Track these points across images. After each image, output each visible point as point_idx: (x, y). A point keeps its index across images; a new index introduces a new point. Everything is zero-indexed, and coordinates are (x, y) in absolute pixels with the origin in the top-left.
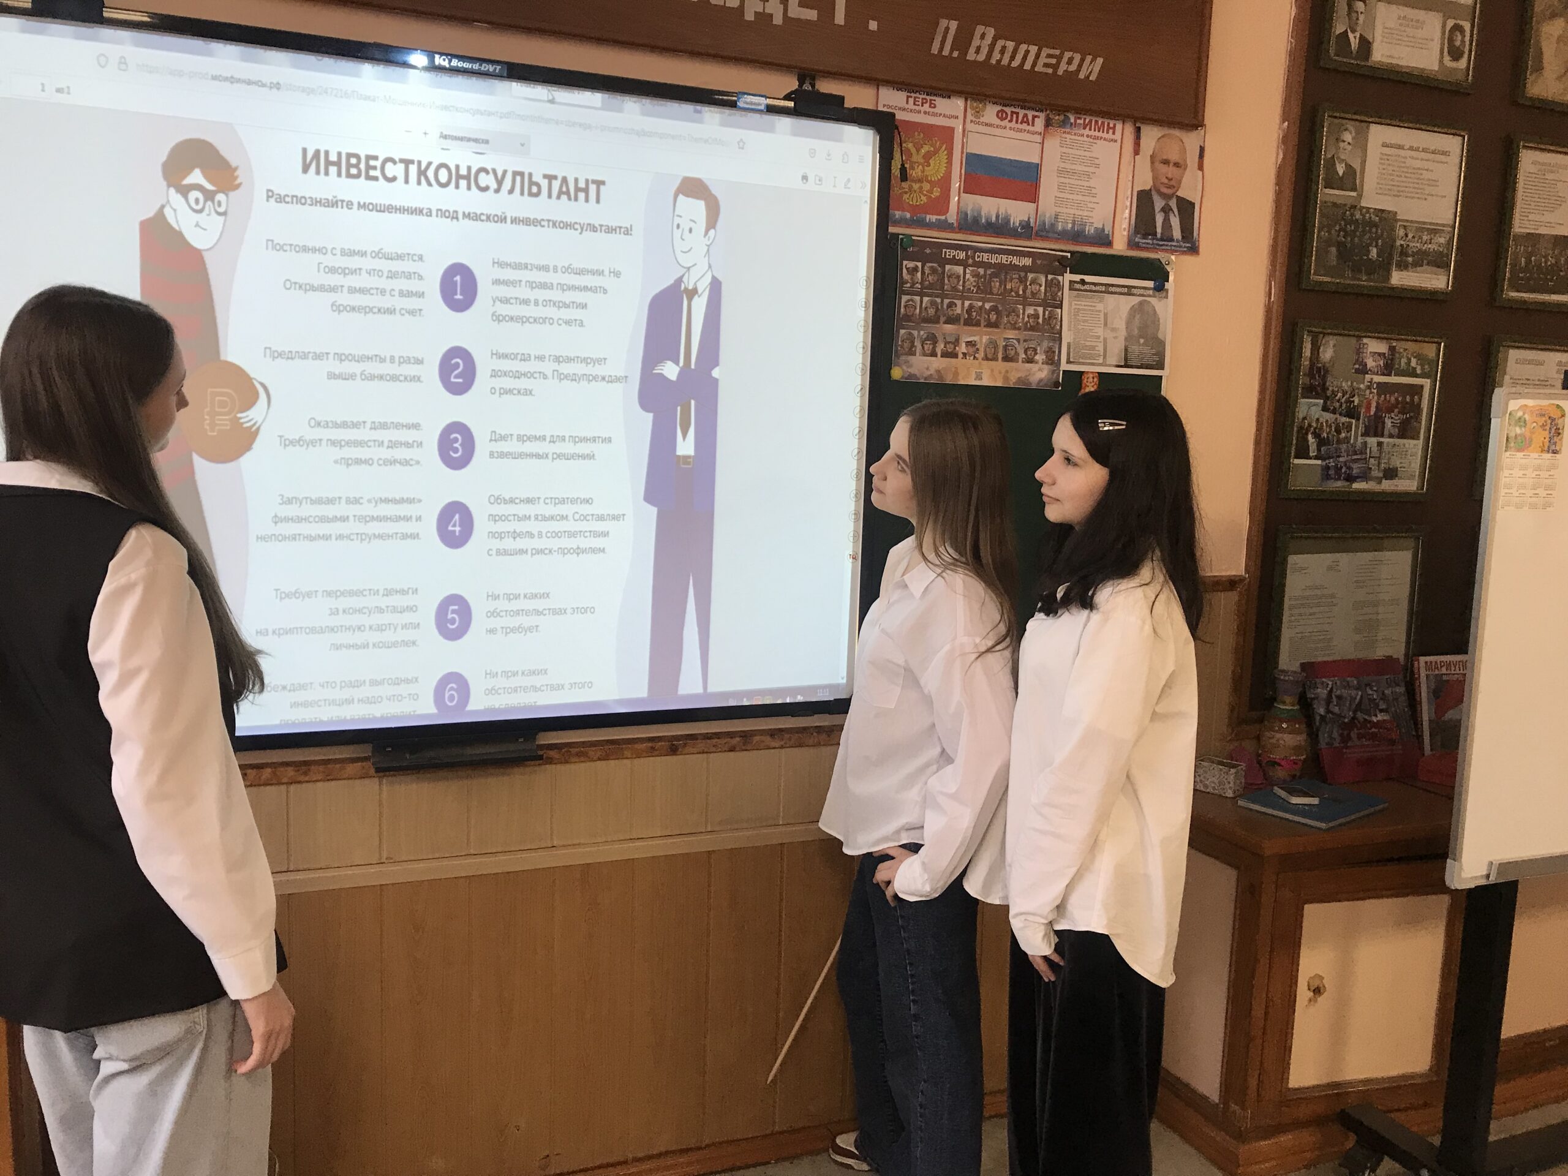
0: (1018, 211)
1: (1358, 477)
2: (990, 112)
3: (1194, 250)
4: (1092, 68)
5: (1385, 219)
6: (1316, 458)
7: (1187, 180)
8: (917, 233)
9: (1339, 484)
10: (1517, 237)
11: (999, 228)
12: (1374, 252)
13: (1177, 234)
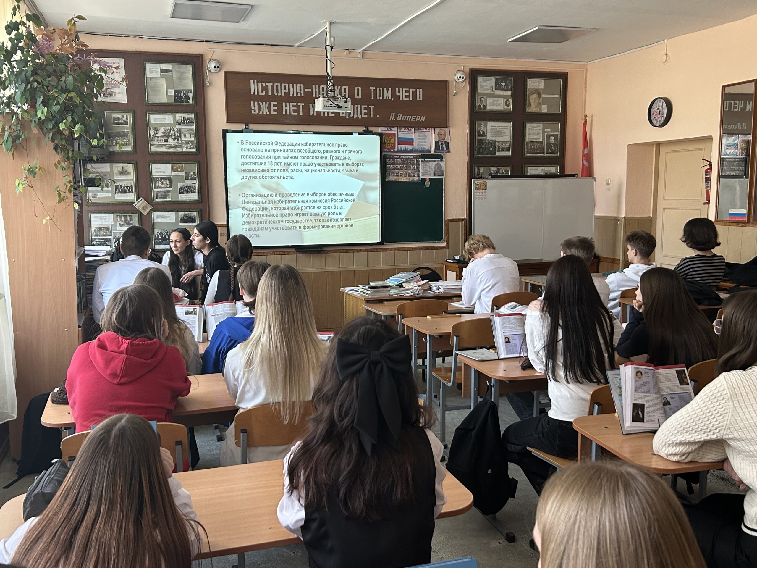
0: (410, 147)
2: (403, 129)
3: (449, 152)
4: (423, 119)
5: (495, 142)
7: (446, 137)
8: (389, 154)
10: (527, 143)
11: (406, 151)
12: (491, 149)
13: (445, 149)
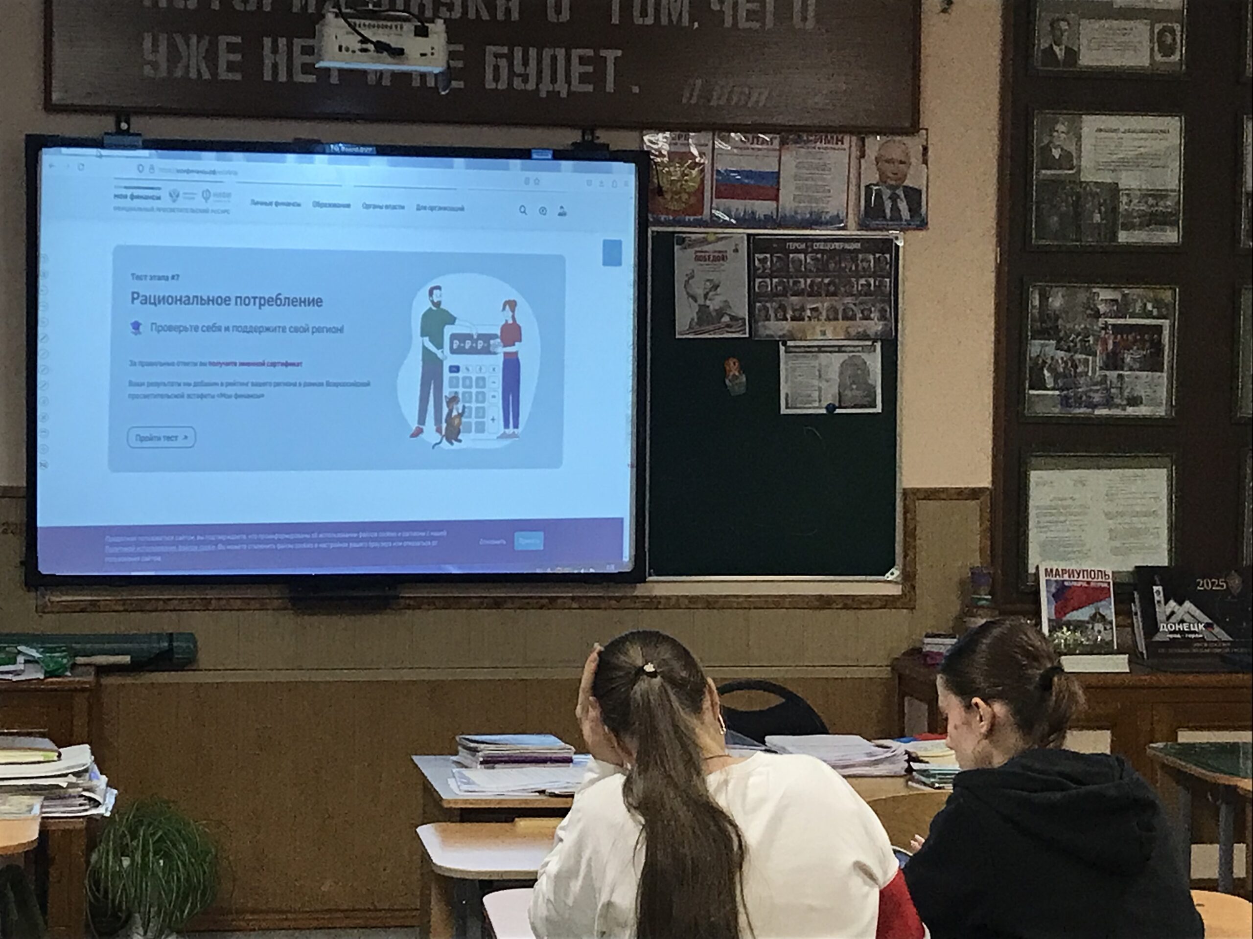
0: (763, 207)
1: (1100, 405)
2: (735, 138)
3: (923, 225)
5: (1113, 190)
6: (1053, 389)
7: (911, 171)
8: (678, 230)
9: (1082, 410)
11: (748, 222)
